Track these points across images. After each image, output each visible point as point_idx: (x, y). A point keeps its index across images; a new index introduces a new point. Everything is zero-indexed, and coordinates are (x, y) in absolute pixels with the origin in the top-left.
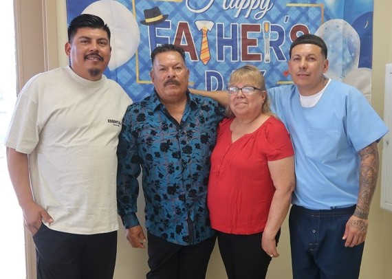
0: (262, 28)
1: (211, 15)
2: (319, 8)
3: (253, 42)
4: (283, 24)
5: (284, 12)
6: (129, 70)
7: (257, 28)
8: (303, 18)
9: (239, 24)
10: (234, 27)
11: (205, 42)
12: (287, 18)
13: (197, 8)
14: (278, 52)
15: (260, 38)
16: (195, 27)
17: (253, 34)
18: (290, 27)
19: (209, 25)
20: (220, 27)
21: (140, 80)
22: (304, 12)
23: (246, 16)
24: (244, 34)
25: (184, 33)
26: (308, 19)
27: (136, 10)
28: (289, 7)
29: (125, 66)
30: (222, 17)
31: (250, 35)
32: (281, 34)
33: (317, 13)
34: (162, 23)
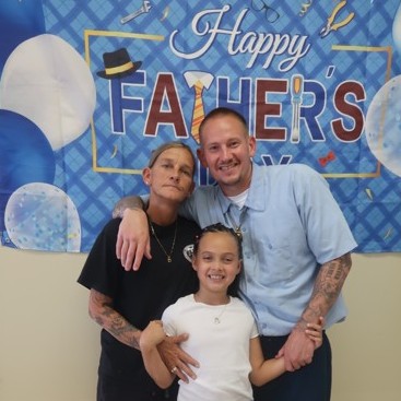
0: (289, 86)
1: (209, 63)
2: (384, 54)
3: (274, 110)
4: (324, 81)
5: (327, 59)
6: (83, 151)
7: (281, 86)
8: (357, 71)
9: (254, 79)
10: (246, 84)
11: (199, 106)
12: (331, 69)
13: (188, 51)
14: (313, 126)
15: (287, 103)
16: (184, 82)
17: (275, 96)
18: (335, 84)
19: (206, 80)
20: (223, 83)
21: (98, 166)
22: (359, 60)
23: (266, 66)
24: (261, 97)
25: (165, 91)
26: (364, 72)
27: (91, 52)
28: (336, 52)
29: (76, 144)
30: (226, 67)
31: (270, 97)
32: (320, 96)
33: (381, 62)
34: (132, 76)
